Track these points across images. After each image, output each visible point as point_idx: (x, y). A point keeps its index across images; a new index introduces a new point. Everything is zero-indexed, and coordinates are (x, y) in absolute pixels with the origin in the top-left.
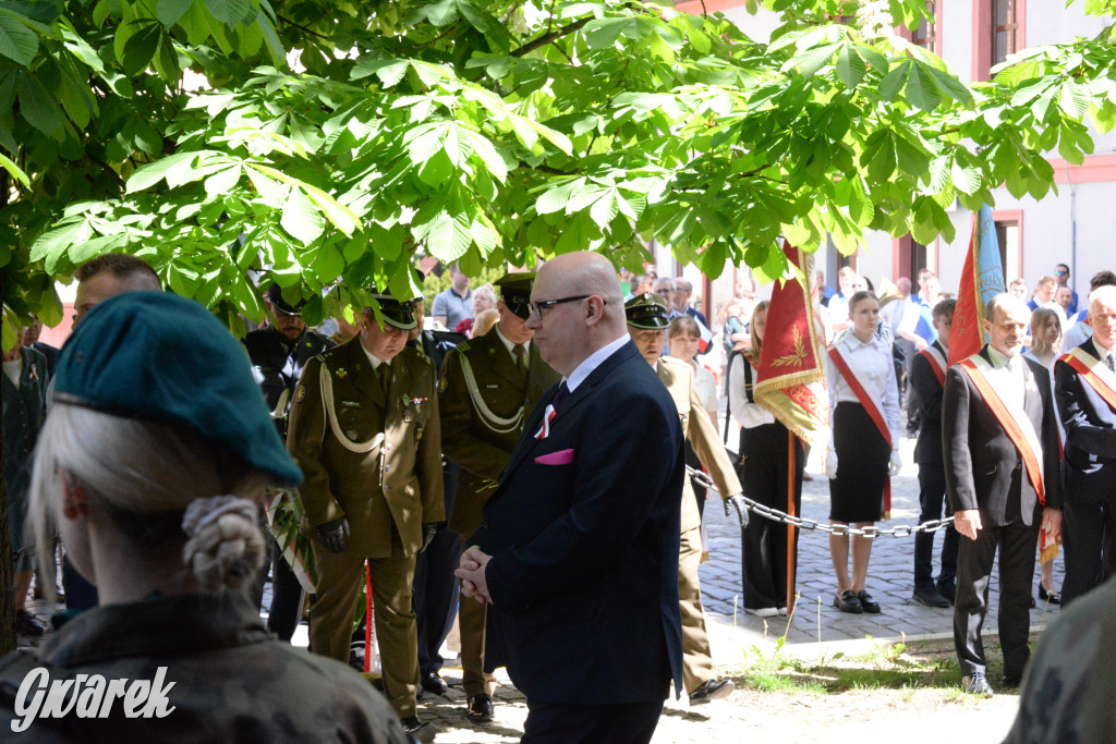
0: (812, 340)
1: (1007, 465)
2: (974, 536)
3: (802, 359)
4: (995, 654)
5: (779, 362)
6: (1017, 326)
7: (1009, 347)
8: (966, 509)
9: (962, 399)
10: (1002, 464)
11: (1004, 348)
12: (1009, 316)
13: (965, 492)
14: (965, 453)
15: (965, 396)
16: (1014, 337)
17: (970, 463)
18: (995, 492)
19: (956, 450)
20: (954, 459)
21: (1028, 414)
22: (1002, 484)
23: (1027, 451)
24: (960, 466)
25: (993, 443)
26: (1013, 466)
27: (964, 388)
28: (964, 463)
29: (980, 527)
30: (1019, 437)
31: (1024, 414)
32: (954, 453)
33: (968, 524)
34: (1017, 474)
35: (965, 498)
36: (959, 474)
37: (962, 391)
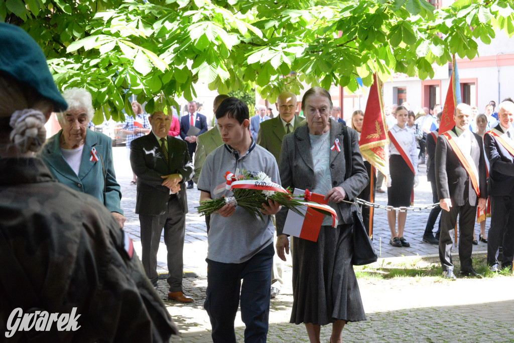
0: (384, 127)
1: (462, 179)
2: (449, 210)
3: (380, 135)
4: (458, 263)
5: (369, 137)
6: (465, 117)
7: (462, 126)
8: (444, 198)
9: (443, 150)
10: (460, 178)
11: (460, 126)
12: (461, 112)
13: (444, 191)
14: (444, 174)
15: (445, 149)
16: (464, 121)
17: (447, 178)
18: (457, 191)
19: (441, 172)
20: (440, 176)
21: (472, 157)
22: (460, 187)
23: (471, 173)
24: (442, 179)
25: (457, 169)
26: (465, 180)
27: (444, 145)
28: (444, 178)
29: (451, 206)
30: (468, 167)
31: (470, 157)
32: (440, 174)
33: (446, 205)
34: (467, 183)
35: (444, 193)
36: (442, 183)
37: (443, 146)
